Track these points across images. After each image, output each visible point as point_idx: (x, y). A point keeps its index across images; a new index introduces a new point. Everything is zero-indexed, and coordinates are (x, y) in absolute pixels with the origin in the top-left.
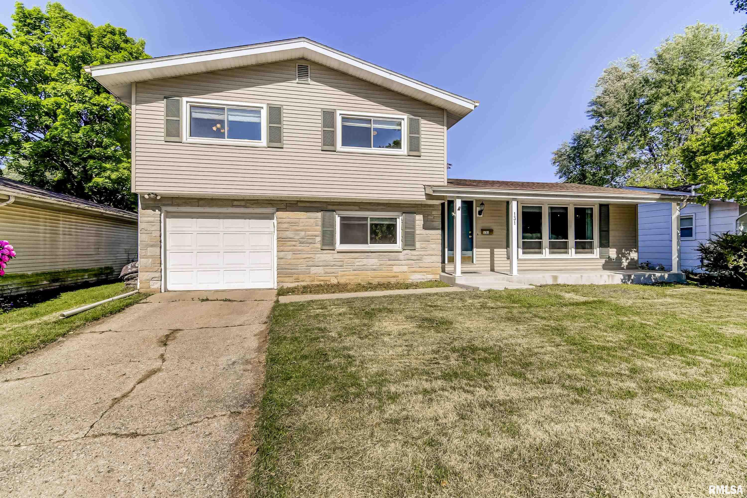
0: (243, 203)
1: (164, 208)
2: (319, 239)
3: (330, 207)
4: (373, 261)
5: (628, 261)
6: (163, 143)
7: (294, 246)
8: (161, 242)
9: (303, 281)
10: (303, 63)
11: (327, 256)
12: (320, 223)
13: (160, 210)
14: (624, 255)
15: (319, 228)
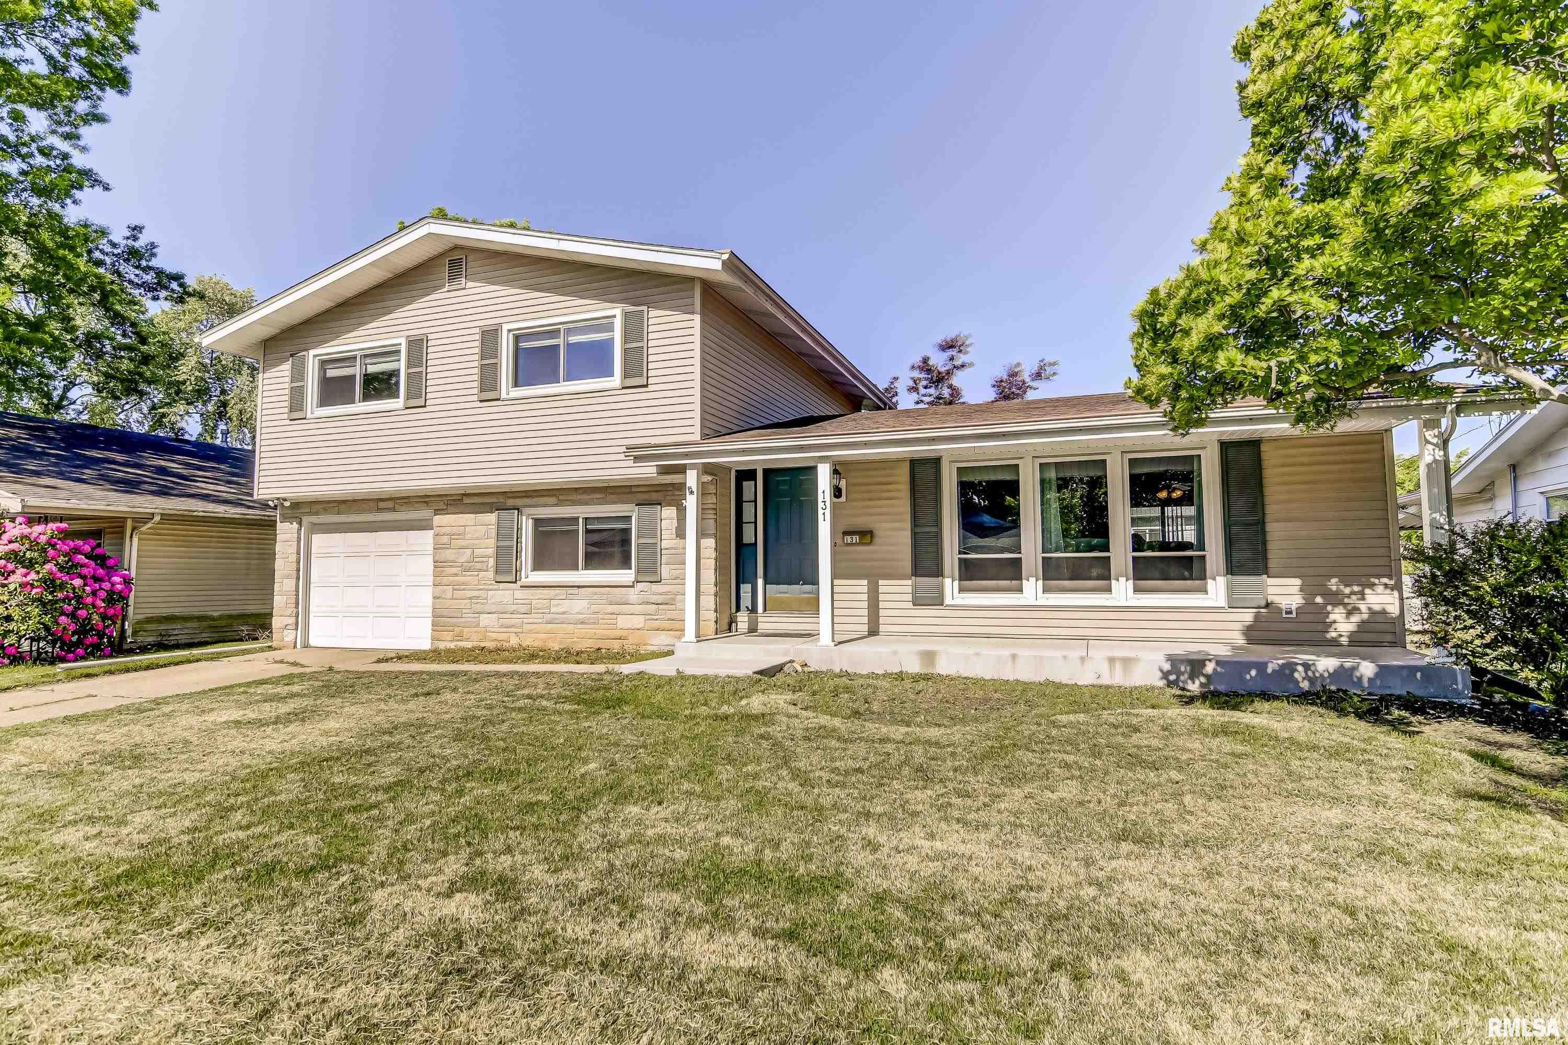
0: (390, 504)
1: (306, 520)
2: (492, 562)
3: (510, 502)
4: (578, 606)
5: (1355, 618)
6: (288, 422)
7: (456, 575)
8: (298, 570)
9: (467, 640)
10: (456, 255)
11: (505, 595)
12: (493, 533)
13: (300, 524)
14: (1336, 599)
15: (492, 542)
